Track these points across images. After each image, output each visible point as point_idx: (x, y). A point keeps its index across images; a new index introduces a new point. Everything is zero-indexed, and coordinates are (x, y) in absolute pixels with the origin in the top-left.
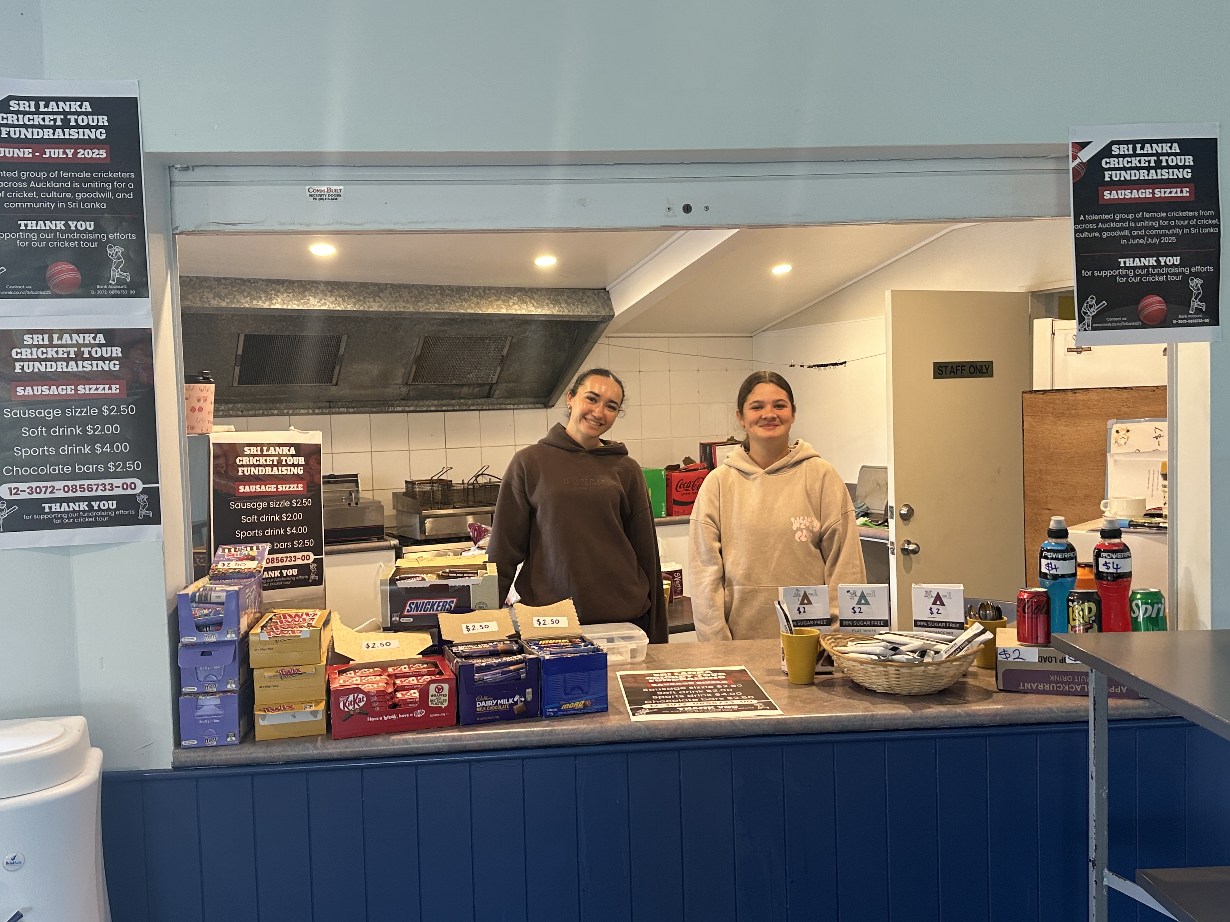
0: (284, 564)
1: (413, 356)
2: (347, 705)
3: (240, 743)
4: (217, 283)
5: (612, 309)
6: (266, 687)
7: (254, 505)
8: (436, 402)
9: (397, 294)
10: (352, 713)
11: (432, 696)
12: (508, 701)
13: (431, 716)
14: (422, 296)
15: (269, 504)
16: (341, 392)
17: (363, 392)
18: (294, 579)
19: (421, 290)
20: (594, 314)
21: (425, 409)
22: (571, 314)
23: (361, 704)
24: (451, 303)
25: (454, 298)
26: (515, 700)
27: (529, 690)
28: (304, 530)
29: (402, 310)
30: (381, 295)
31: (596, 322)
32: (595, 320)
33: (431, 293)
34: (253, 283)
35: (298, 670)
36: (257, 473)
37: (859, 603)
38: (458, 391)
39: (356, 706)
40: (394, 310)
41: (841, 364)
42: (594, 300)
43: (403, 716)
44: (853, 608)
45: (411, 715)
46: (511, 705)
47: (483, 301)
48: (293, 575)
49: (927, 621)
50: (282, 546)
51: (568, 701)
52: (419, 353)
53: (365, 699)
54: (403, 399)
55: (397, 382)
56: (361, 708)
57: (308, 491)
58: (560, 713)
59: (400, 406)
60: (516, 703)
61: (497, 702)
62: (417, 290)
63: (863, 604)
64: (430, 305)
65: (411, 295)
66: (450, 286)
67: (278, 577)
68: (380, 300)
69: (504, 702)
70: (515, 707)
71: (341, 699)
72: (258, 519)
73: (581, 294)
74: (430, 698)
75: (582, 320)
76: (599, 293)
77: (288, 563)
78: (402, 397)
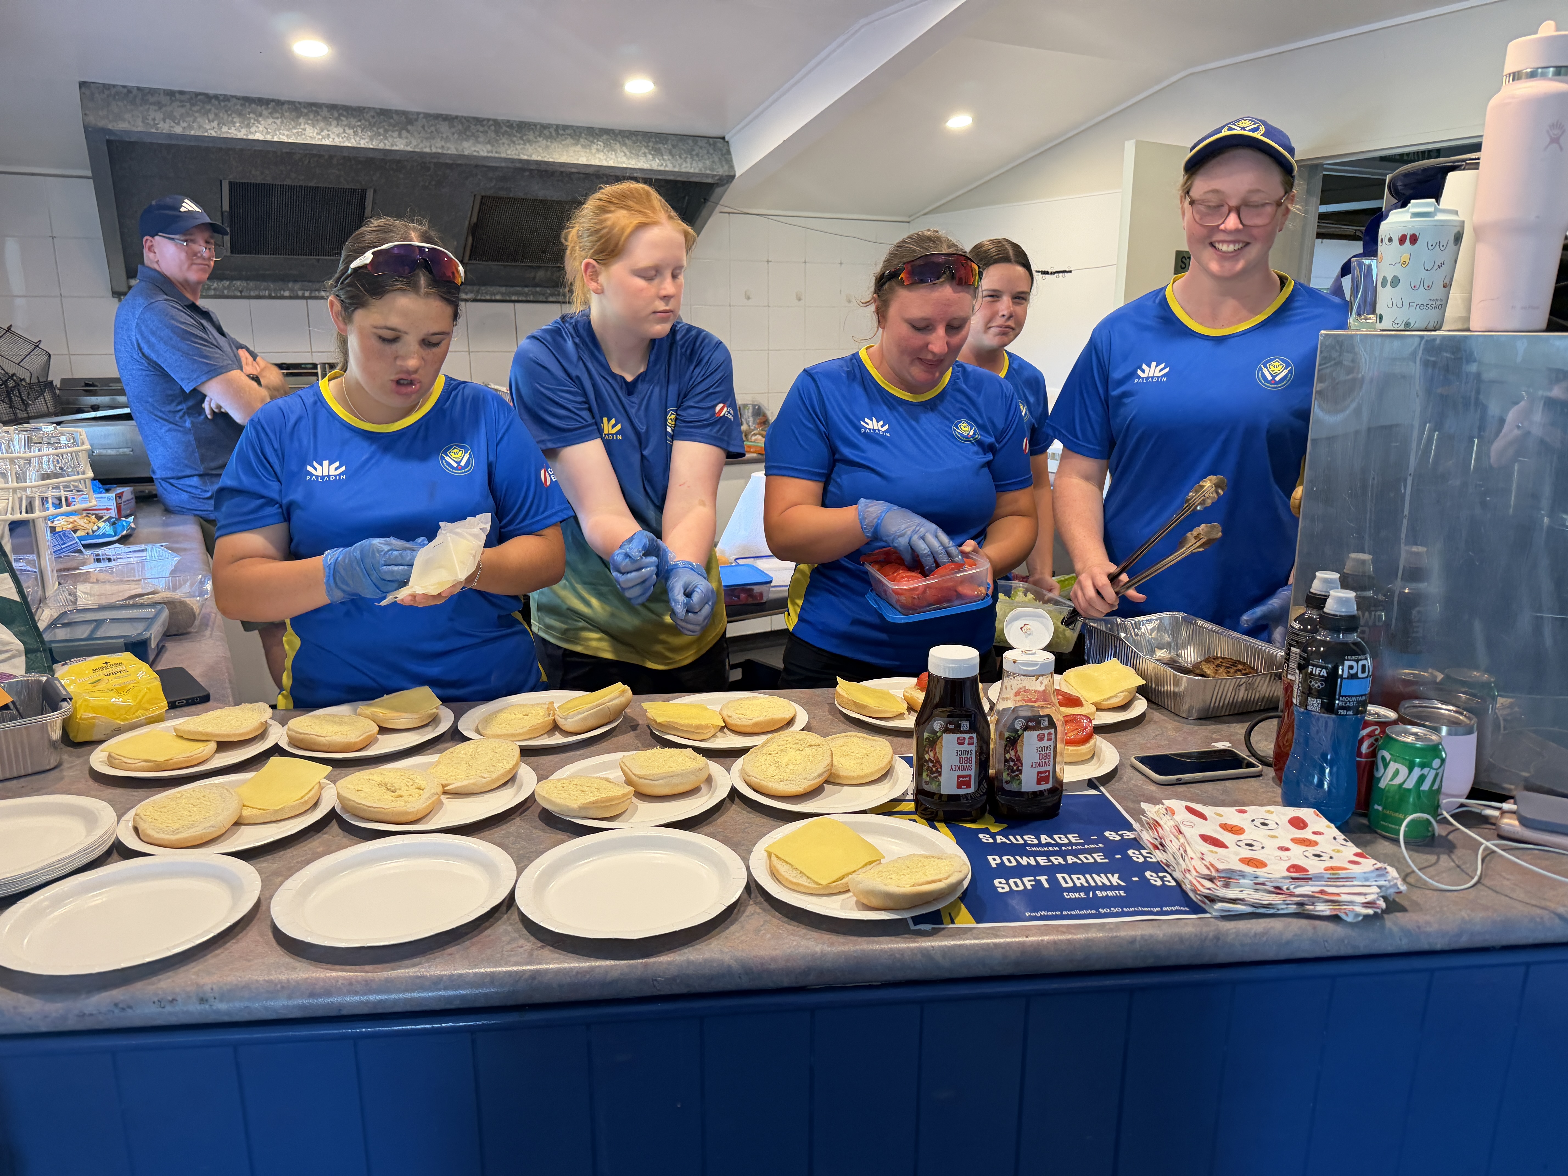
1: (467, 223)
5: (732, 167)
8: (503, 289)
14: (468, 133)
19: (467, 123)
20: (708, 172)
21: (488, 297)
22: (676, 170)
24: (509, 145)
25: (515, 139)
29: (440, 151)
30: (409, 127)
31: (711, 185)
32: (709, 181)
33: (481, 129)
34: (224, 101)
38: (531, 275)
40: (427, 150)
42: (708, 153)
47: (555, 144)
52: (474, 219)
62: (462, 123)
64: (479, 146)
66: (508, 121)
68: (409, 135)
73: (690, 142)
75: (691, 180)
76: (715, 143)
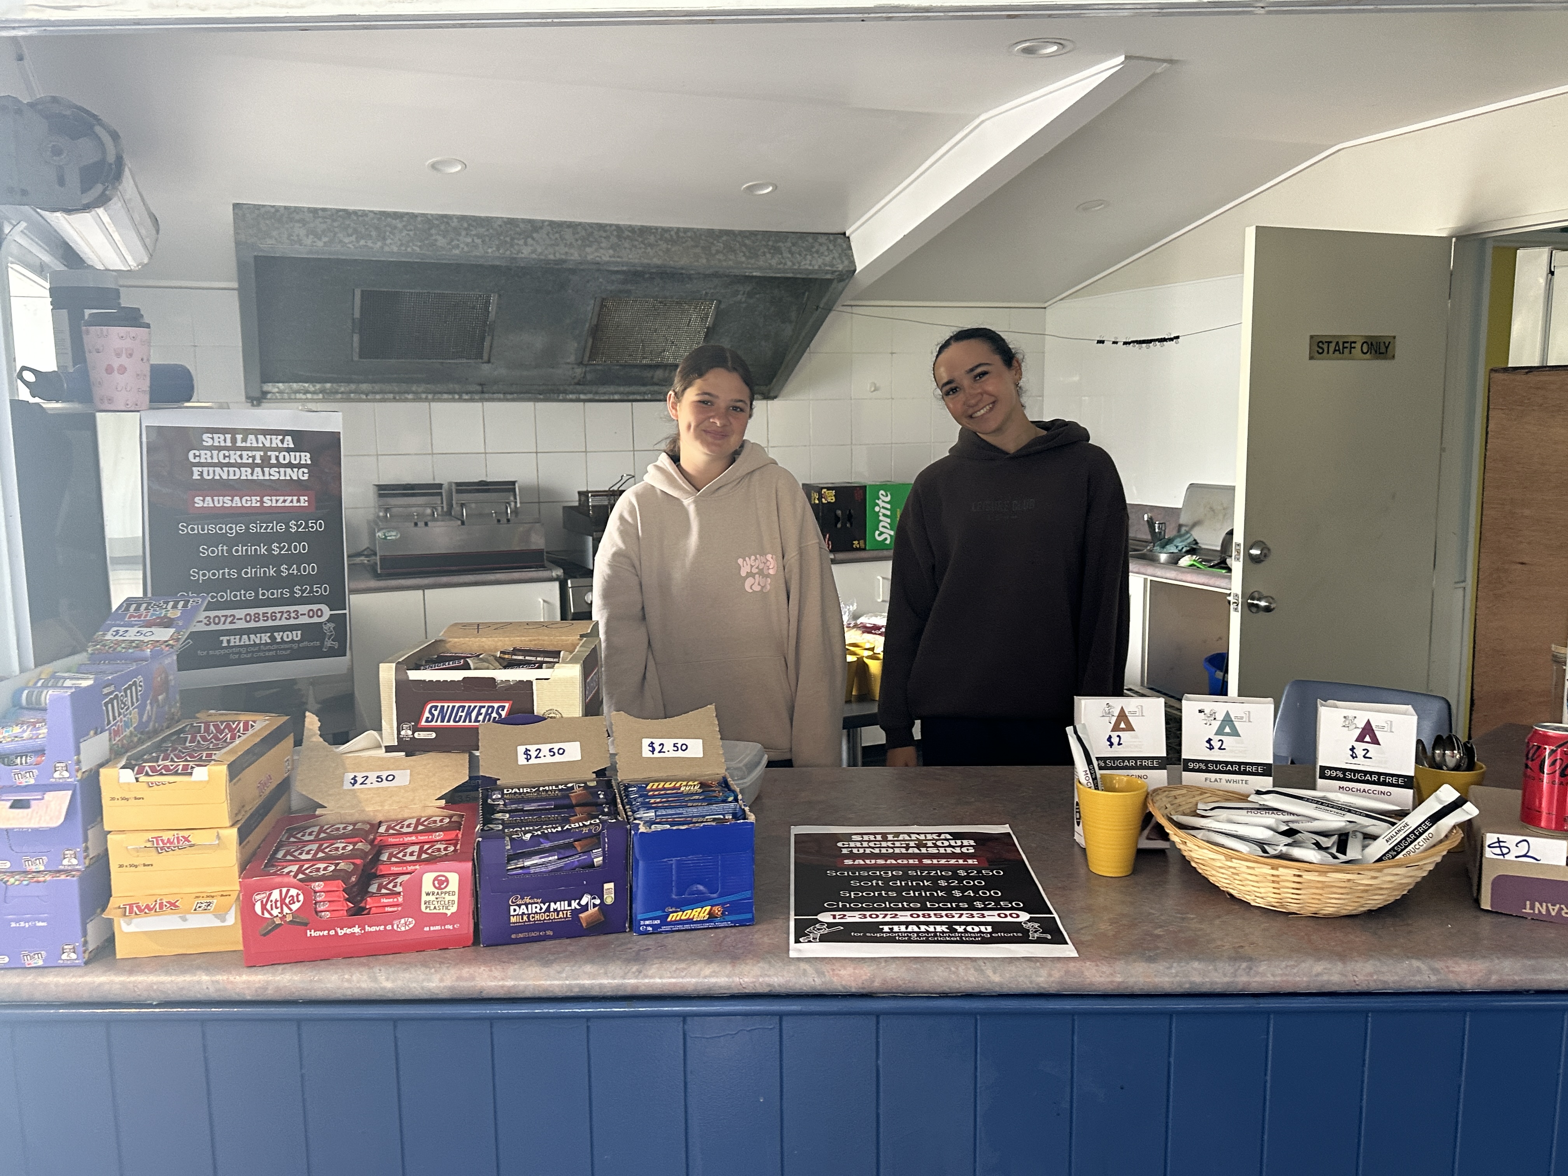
0: (277, 623)
1: (587, 326)
2: (268, 907)
3: (86, 963)
4: (311, 215)
5: (853, 262)
6: (131, 866)
7: (221, 529)
8: (622, 389)
9: (557, 235)
10: (278, 921)
11: (428, 894)
12: (570, 905)
13: (427, 929)
14: (591, 239)
15: (248, 528)
16: (496, 373)
17: (525, 373)
18: (295, 646)
19: (590, 230)
20: (828, 268)
21: (606, 397)
22: (796, 267)
23: (295, 907)
24: (631, 249)
25: (636, 243)
26: (583, 902)
27: (609, 886)
28: (311, 569)
29: (563, 257)
30: (535, 235)
31: (830, 281)
32: (829, 276)
33: (604, 235)
34: (362, 216)
35: (186, 839)
36: (225, 477)
37: (1220, 732)
38: (649, 375)
39: (286, 910)
40: (551, 257)
41: (1171, 339)
42: (828, 249)
43: (373, 929)
44: (1209, 741)
45: (389, 927)
46: (575, 912)
48: (293, 641)
49: (1344, 771)
50: (273, 594)
51: (681, 906)
52: (594, 322)
53: (301, 898)
54: (578, 384)
55: (568, 361)
56: (295, 914)
57: (317, 508)
58: (664, 928)
59: (573, 393)
60: (585, 908)
61: (549, 906)
62: (586, 230)
63: (1228, 734)
64: (602, 251)
65: (577, 236)
66: (630, 226)
67: (266, 644)
68: (534, 243)
69: (562, 905)
70: (582, 915)
71: (258, 897)
72: (229, 551)
73: (811, 240)
74: (424, 898)
75: (810, 276)
76: (835, 239)
77: (284, 622)
78: (576, 381)
